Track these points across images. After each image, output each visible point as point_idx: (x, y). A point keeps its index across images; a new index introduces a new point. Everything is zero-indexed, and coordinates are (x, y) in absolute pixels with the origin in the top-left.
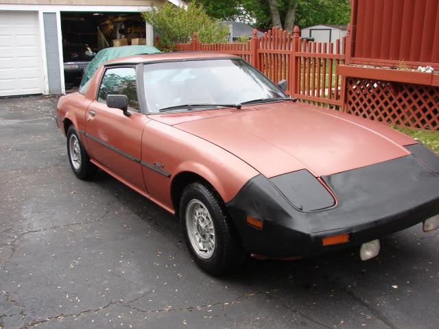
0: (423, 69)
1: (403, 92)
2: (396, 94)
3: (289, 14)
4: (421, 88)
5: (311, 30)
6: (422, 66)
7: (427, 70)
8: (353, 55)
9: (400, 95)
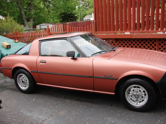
0: (126, 33)
1: (119, 42)
2: (116, 42)
3: (30, 20)
4: (126, 40)
5: (40, 26)
6: (126, 32)
7: (128, 33)
8: (96, 31)
9: (118, 43)
